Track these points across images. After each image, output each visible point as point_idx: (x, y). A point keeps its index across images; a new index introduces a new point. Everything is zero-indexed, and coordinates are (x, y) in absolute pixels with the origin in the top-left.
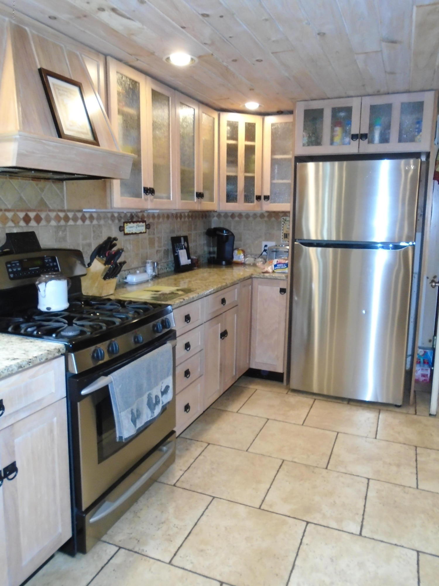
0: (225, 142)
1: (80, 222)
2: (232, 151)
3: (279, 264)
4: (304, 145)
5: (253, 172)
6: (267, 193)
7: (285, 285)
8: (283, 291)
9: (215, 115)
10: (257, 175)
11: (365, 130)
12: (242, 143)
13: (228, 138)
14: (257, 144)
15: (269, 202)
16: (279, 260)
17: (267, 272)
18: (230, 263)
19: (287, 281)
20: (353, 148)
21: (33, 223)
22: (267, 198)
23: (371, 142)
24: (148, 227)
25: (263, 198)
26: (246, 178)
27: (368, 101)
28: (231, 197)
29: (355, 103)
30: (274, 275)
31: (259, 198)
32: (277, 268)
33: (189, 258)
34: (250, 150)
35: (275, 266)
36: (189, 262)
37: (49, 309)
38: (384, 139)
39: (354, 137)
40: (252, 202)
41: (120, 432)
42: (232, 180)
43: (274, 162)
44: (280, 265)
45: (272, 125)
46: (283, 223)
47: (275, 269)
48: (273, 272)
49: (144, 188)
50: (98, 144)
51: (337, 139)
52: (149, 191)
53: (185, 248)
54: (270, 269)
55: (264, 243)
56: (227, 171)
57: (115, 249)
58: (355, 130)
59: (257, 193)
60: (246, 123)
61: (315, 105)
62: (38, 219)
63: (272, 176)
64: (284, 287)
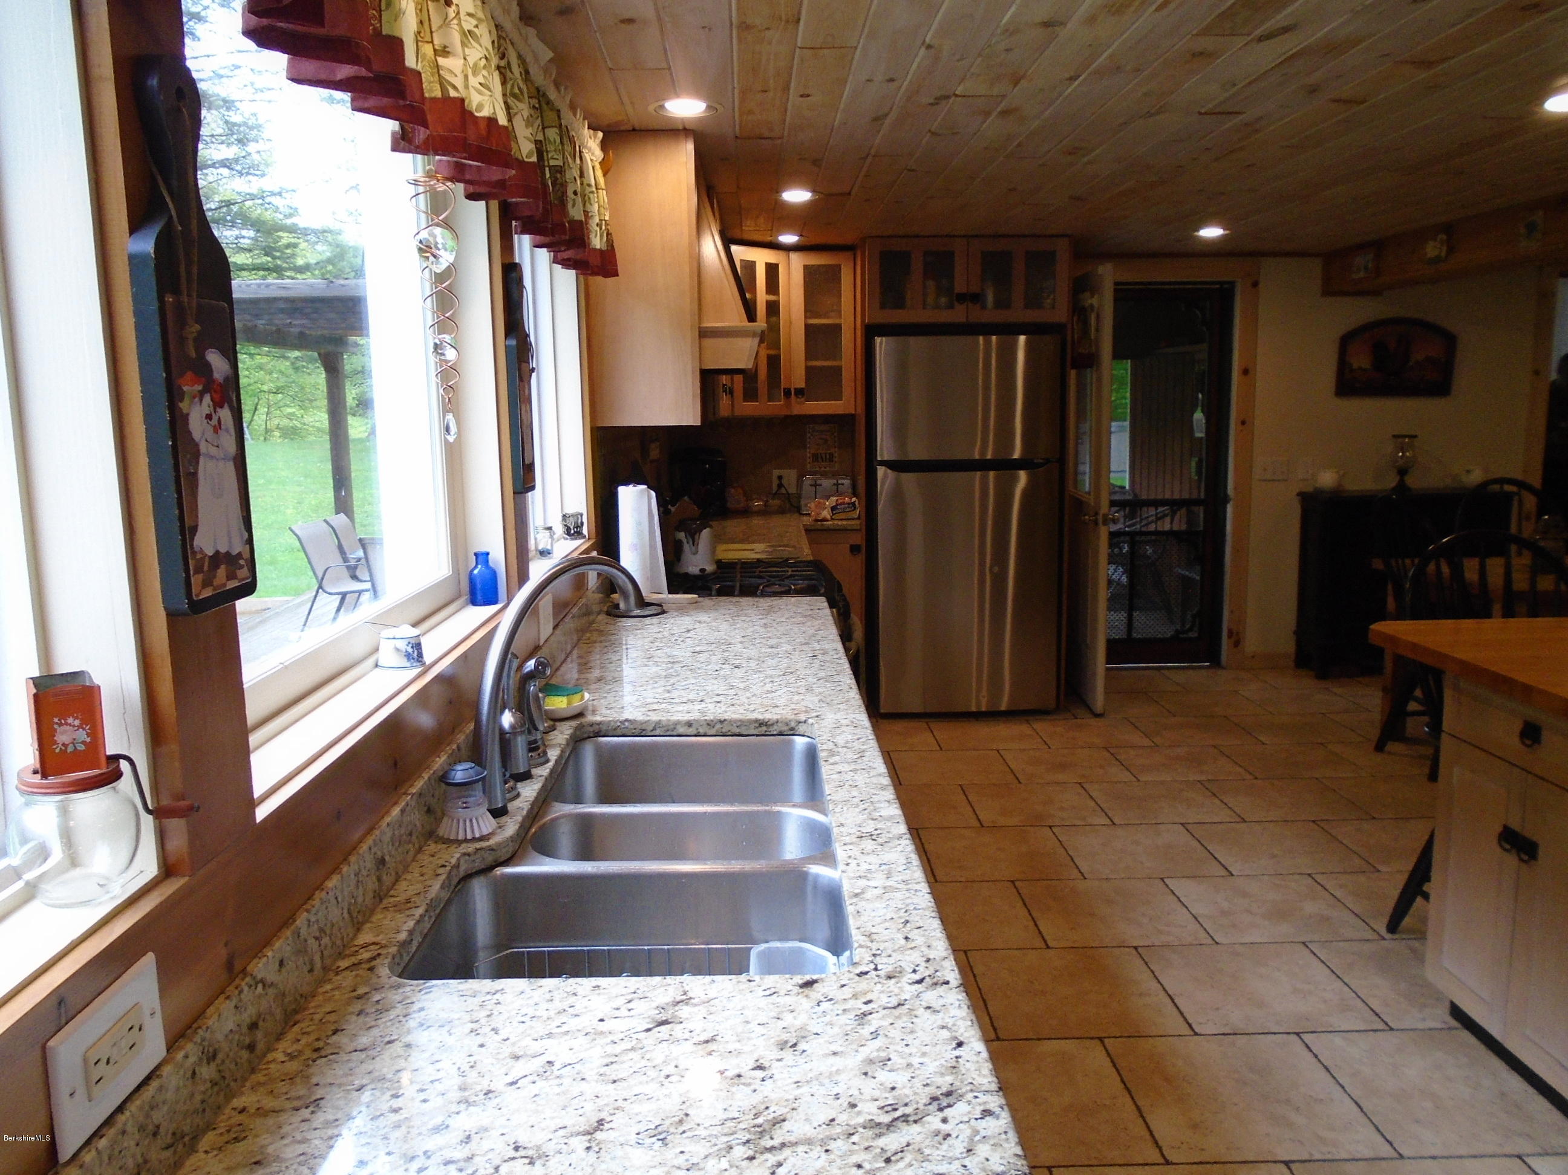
3: (841, 504)
4: (882, 307)
5: (777, 346)
6: (799, 382)
7: (859, 539)
8: (854, 549)
10: (784, 352)
11: (974, 288)
12: (762, 297)
14: (782, 298)
15: (803, 399)
16: (838, 498)
17: (826, 520)
19: (860, 532)
20: (958, 314)
22: (799, 392)
23: (984, 307)
25: (793, 391)
26: (769, 357)
27: (979, 247)
28: (750, 394)
29: (958, 247)
30: (833, 523)
31: (787, 393)
32: (837, 511)
34: (773, 310)
35: (833, 508)
37: (703, 570)
38: (1002, 303)
39: (962, 298)
40: (779, 399)
44: (843, 506)
45: (802, 269)
46: (809, 435)
47: (833, 514)
48: (832, 519)
51: (931, 300)
54: (826, 514)
55: (776, 472)
58: (959, 287)
59: (784, 382)
60: (766, 263)
61: (898, 245)
63: (810, 354)
64: (858, 542)
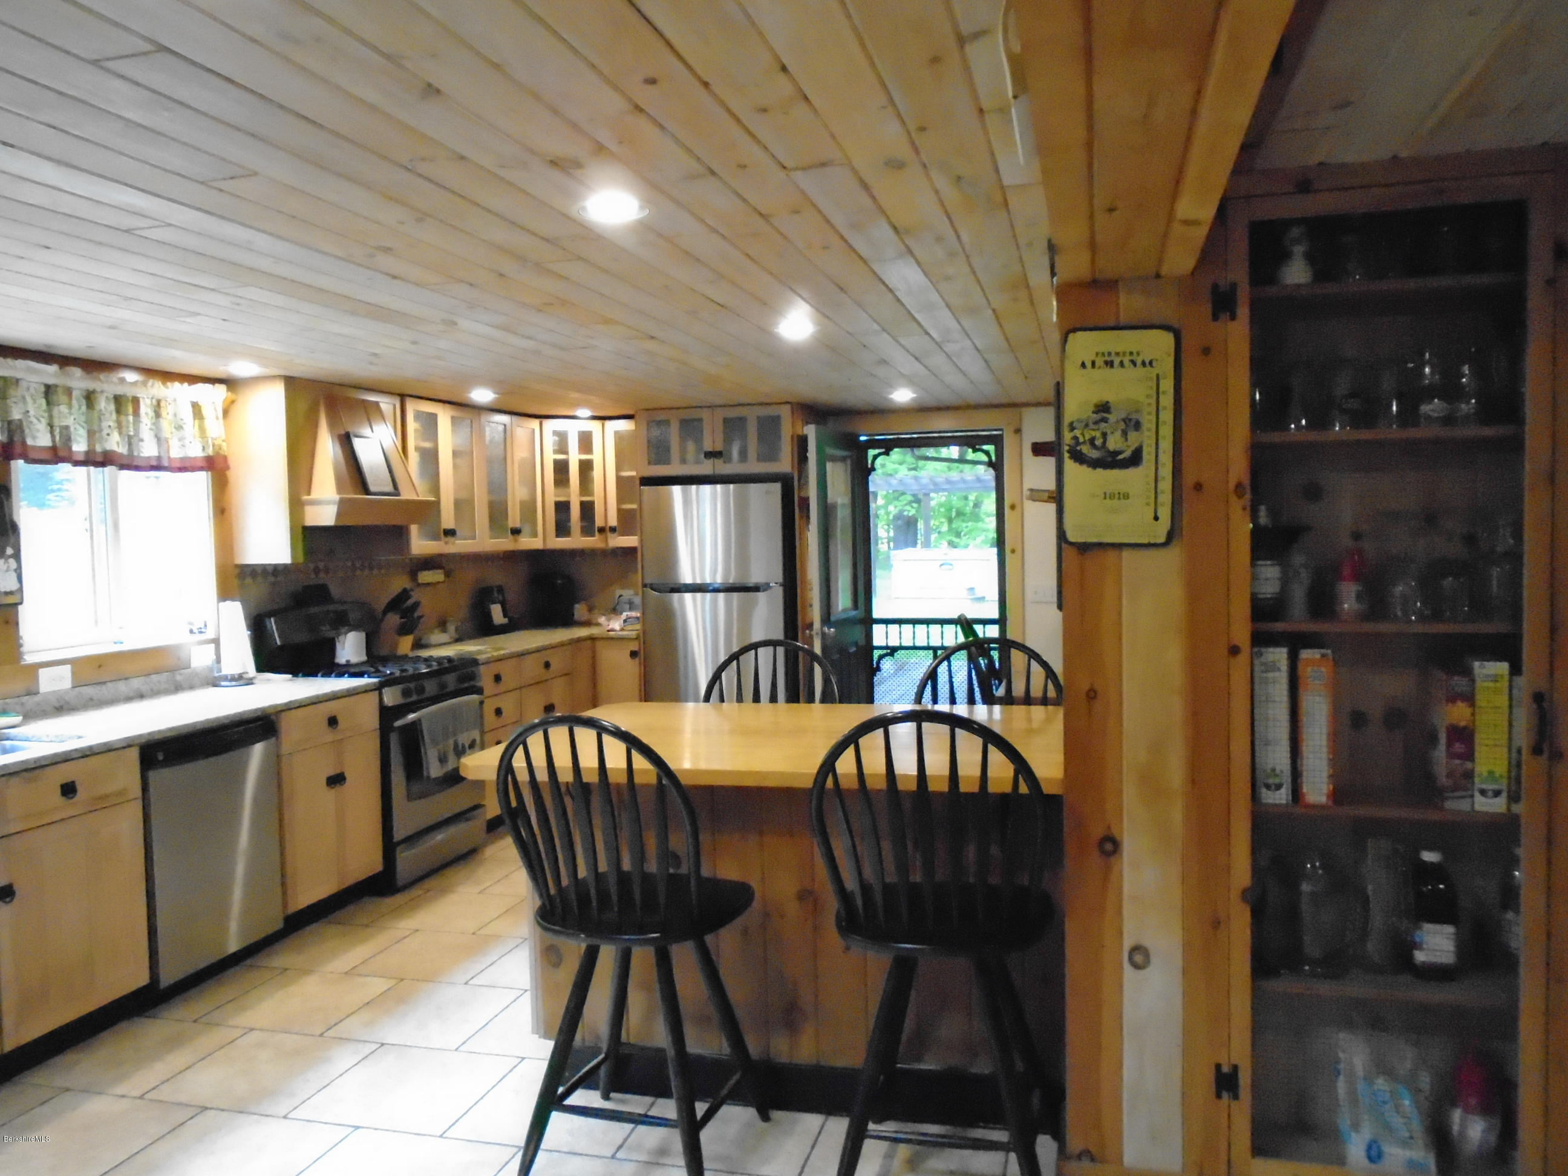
0: (550, 457)
1: (366, 572)
2: (561, 468)
3: (630, 618)
4: (649, 463)
5: (591, 494)
6: (613, 521)
7: (637, 646)
8: (634, 654)
9: (535, 424)
10: (597, 498)
11: (719, 447)
12: (574, 458)
13: (556, 452)
14: (596, 457)
15: (615, 534)
16: (628, 613)
18: (568, 621)
19: (640, 640)
20: (707, 468)
21: (322, 575)
22: (613, 530)
23: (729, 460)
24: (448, 574)
25: (608, 529)
26: (582, 504)
27: (721, 414)
28: (562, 529)
29: (705, 415)
30: (620, 633)
31: (602, 530)
32: (627, 624)
33: (505, 616)
34: (586, 467)
35: (625, 621)
36: (505, 621)
38: (743, 456)
39: (710, 455)
40: (593, 536)
41: (428, 773)
42: (562, 508)
43: (620, 480)
44: (630, 620)
45: (616, 433)
47: (625, 626)
48: (622, 630)
49: (444, 530)
50: (398, 494)
51: (690, 456)
52: (450, 533)
53: (499, 602)
54: (617, 625)
55: (618, 592)
56: (556, 496)
57: (410, 602)
58: (708, 446)
59: (599, 522)
60: (579, 432)
61: (662, 416)
62: (327, 571)
63: (620, 500)
64: (636, 649)
